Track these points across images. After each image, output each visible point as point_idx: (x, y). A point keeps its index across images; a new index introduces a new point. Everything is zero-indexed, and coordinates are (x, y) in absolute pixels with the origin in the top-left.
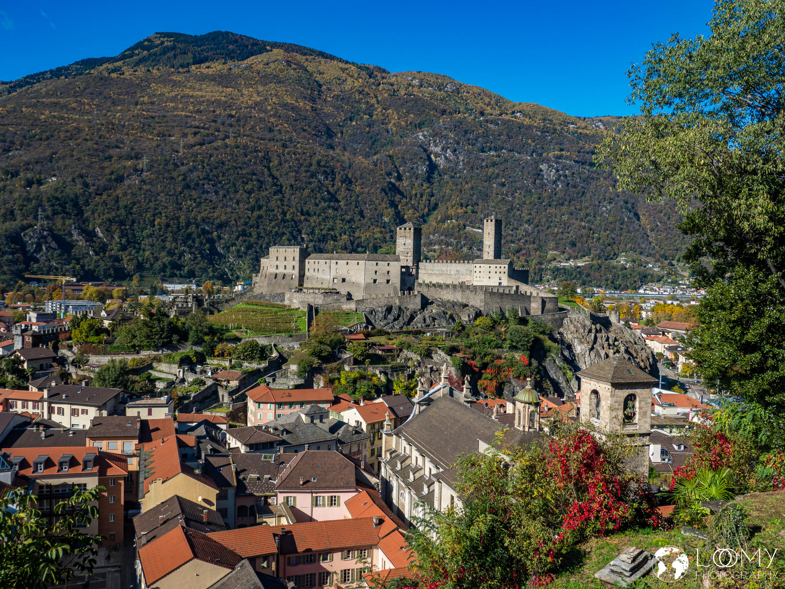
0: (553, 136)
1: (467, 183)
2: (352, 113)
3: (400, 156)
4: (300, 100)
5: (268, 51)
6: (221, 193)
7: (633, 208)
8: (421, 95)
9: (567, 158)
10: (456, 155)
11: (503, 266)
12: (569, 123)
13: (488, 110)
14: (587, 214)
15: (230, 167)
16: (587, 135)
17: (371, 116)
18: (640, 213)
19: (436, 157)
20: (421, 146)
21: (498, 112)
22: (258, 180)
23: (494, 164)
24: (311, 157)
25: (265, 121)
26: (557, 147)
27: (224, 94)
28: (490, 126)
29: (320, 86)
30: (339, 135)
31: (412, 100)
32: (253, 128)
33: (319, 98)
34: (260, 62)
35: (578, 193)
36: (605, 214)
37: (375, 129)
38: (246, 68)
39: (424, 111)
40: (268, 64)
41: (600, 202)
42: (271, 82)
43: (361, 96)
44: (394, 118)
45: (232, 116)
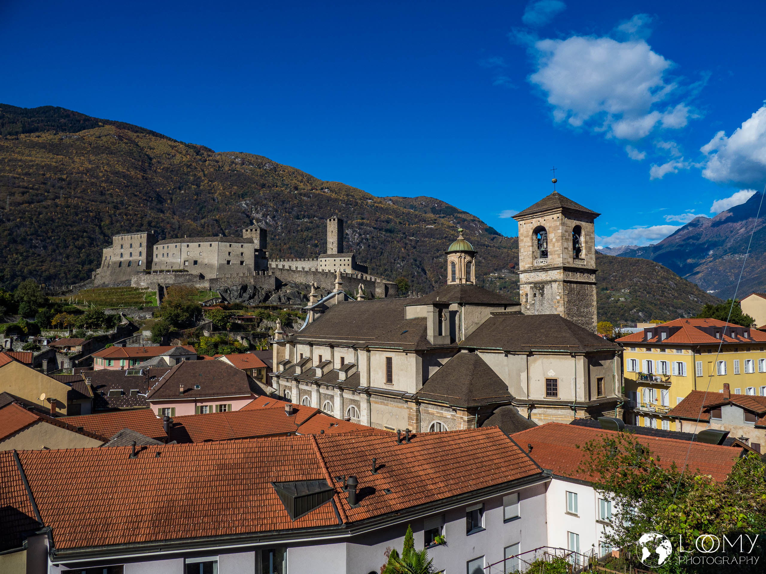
0: (355, 208)
1: (285, 244)
2: (181, 183)
3: (225, 220)
4: (130, 170)
5: (100, 126)
6: (50, 248)
7: (421, 265)
8: (243, 171)
9: (367, 225)
10: (275, 221)
11: (346, 259)
12: (367, 199)
13: (301, 185)
14: (385, 270)
15: (60, 224)
16: (382, 208)
17: (198, 186)
18: (426, 269)
19: (258, 223)
20: (244, 213)
21: (310, 188)
22: (89, 237)
23: (308, 229)
24: (142, 218)
25: (96, 185)
26: (359, 216)
27: (54, 160)
28: (302, 198)
29: (151, 159)
30: (169, 201)
31: (235, 175)
32: (84, 191)
33: (150, 169)
34: (92, 136)
35: (377, 253)
36: (399, 270)
37: (202, 197)
38: (78, 139)
39: (246, 184)
40: (100, 137)
41: (395, 260)
42: (103, 153)
43: (189, 170)
44: (219, 189)
45: (63, 180)
